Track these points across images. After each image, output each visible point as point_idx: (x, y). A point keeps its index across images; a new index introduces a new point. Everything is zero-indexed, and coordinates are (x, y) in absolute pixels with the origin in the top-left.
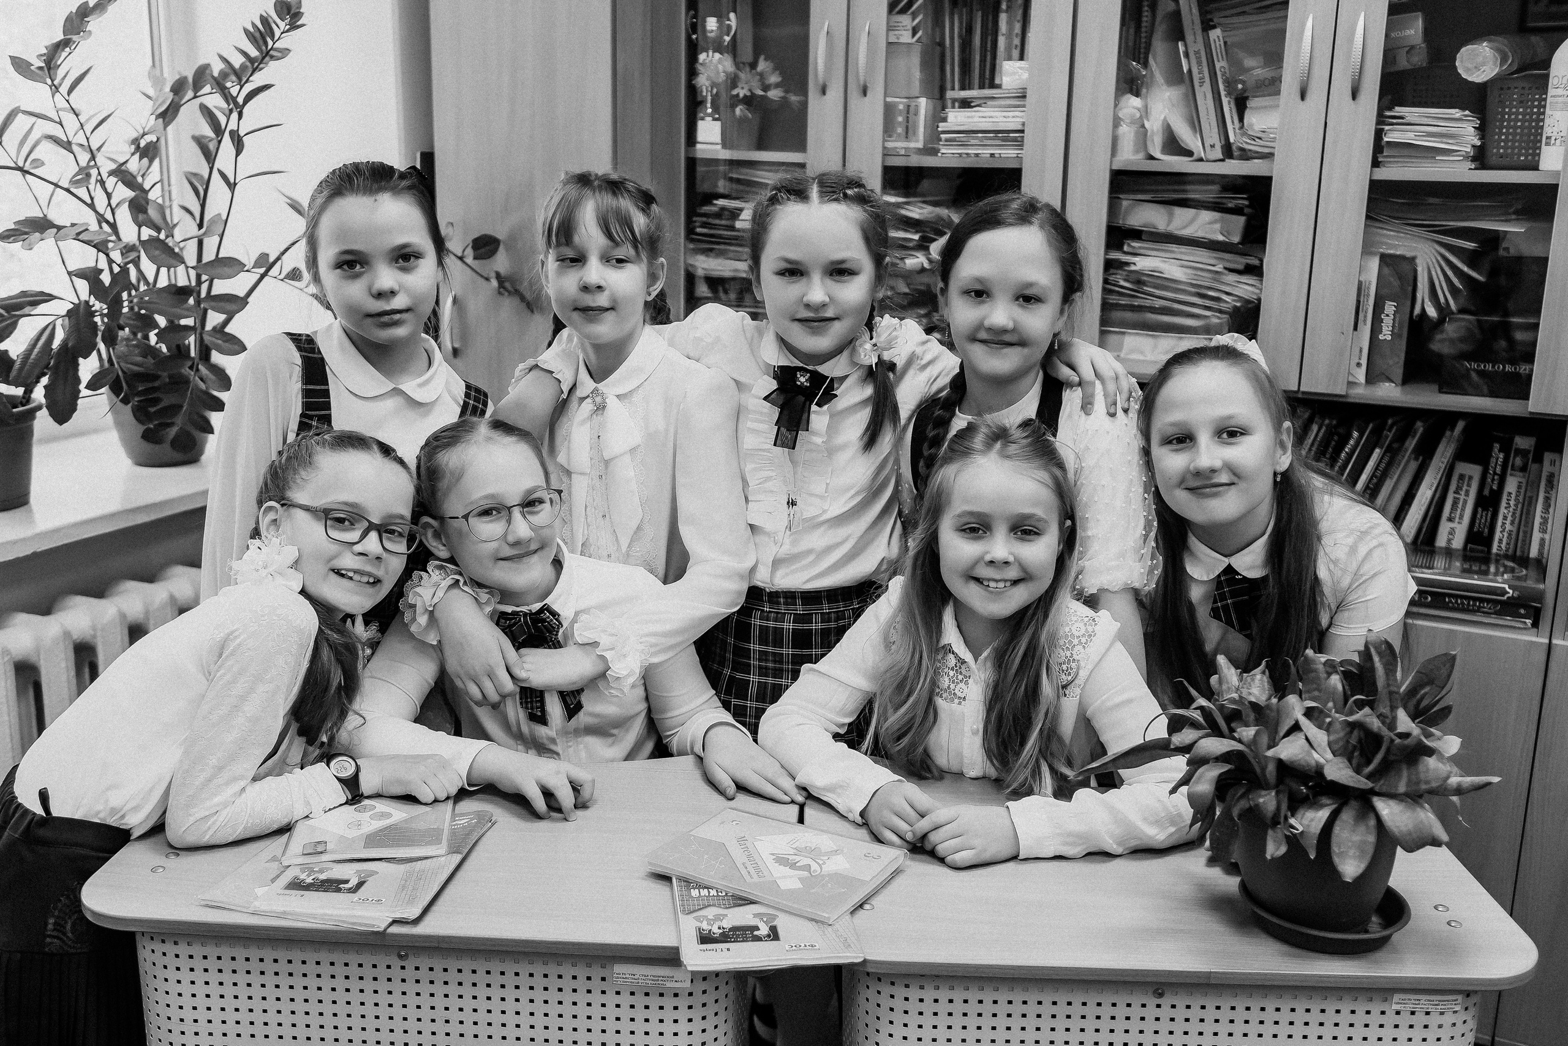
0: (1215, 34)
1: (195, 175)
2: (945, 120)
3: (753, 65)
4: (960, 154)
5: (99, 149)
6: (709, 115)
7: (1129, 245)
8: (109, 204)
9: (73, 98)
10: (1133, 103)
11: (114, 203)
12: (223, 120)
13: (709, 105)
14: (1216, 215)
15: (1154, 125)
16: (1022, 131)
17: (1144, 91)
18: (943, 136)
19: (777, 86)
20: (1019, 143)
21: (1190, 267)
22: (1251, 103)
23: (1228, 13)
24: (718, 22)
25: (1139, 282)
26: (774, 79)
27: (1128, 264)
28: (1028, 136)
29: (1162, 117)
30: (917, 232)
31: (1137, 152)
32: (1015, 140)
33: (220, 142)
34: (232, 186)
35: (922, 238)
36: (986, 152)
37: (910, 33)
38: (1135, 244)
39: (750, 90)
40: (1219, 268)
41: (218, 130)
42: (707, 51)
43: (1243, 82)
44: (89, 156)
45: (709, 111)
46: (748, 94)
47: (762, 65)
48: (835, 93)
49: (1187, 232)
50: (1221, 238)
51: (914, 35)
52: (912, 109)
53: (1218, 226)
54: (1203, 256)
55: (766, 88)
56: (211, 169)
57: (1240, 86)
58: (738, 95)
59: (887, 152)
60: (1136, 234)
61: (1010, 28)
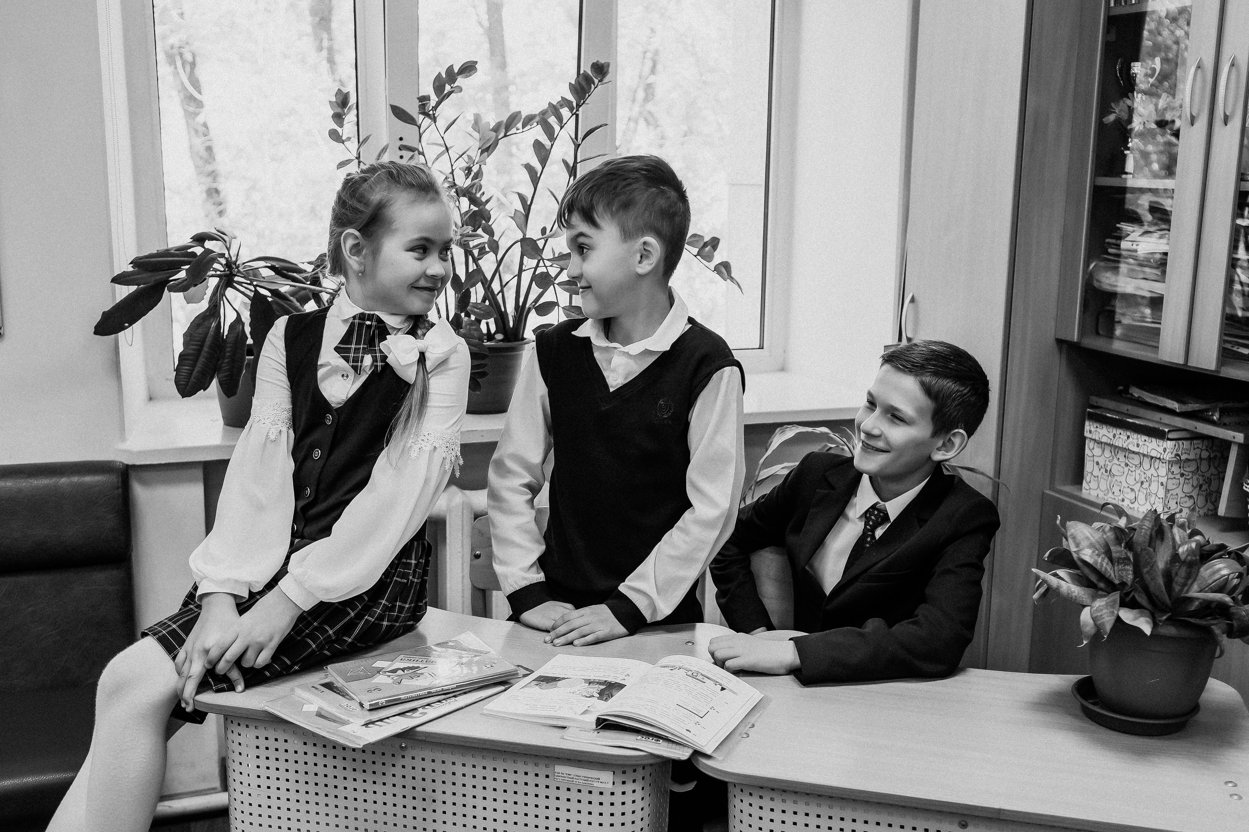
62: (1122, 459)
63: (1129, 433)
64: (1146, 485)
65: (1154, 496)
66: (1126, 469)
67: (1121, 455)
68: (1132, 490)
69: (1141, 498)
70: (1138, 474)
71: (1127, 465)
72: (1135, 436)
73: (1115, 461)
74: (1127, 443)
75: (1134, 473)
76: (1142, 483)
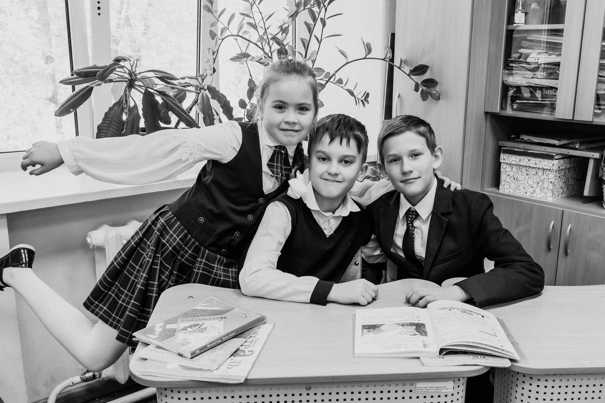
1: (304, 39)
5: (268, 29)
6: (520, 11)
8: (270, 51)
9: (260, 6)
11: (272, 50)
12: (317, 15)
13: (520, 6)
33: (315, 25)
34: (320, 42)
41: (315, 20)
44: (264, 31)
45: (520, 9)
56: (311, 36)
62: (524, 171)
63: (529, 158)
64: (540, 184)
65: (546, 189)
66: (527, 177)
67: (524, 170)
68: (532, 187)
69: (538, 191)
70: (536, 179)
71: (527, 175)
72: (534, 159)
73: (520, 173)
74: (528, 163)
75: (532, 179)
76: (538, 183)
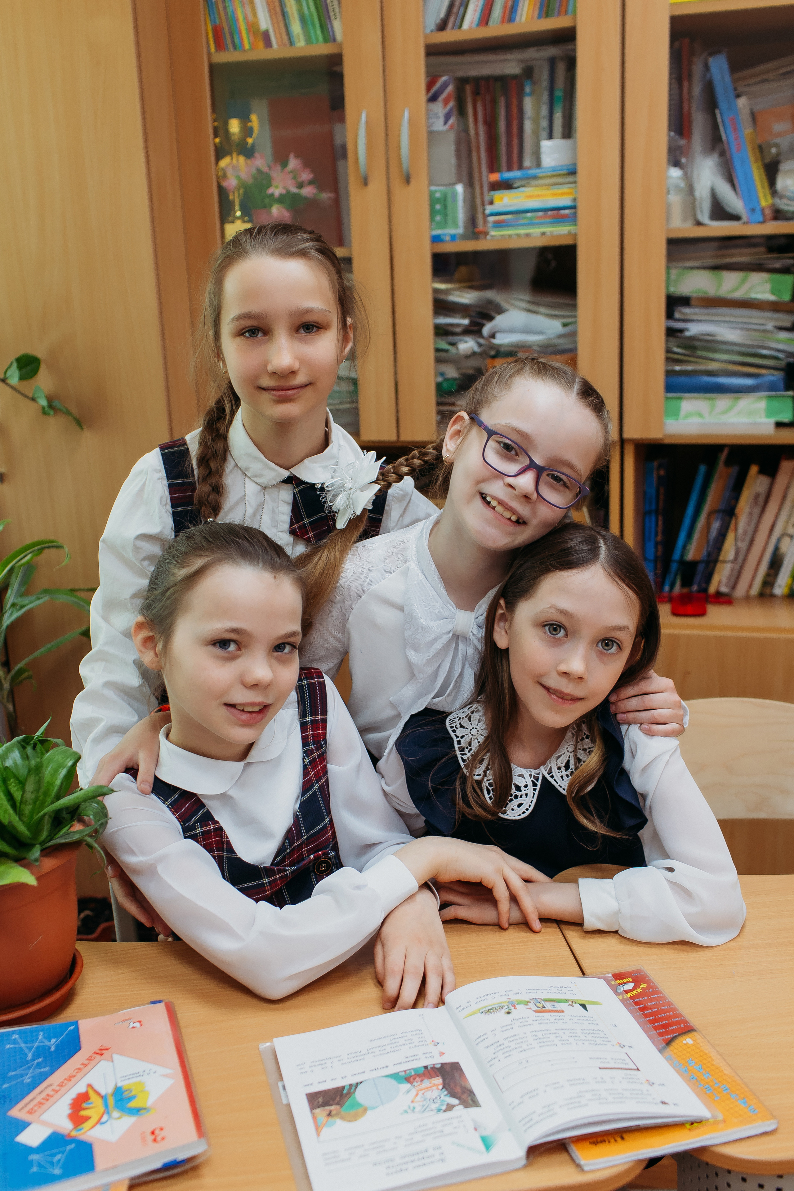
0: (742, 102)
2: (491, 203)
3: (284, 163)
4: (510, 236)
6: (238, 218)
7: (681, 313)
10: (675, 173)
13: (237, 208)
14: (764, 276)
15: (702, 191)
16: (574, 207)
17: (684, 160)
18: (491, 219)
19: (310, 183)
20: (573, 219)
21: (743, 329)
22: (784, 167)
23: (751, 81)
24: (240, 123)
25: (693, 348)
26: (306, 176)
27: (681, 331)
28: (581, 211)
29: (709, 184)
30: (464, 317)
31: (684, 219)
32: (565, 216)
35: (472, 323)
36: (536, 231)
37: (441, 120)
38: (687, 310)
39: (285, 188)
40: (770, 326)
42: (230, 153)
43: (777, 146)
45: (238, 214)
46: (284, 192)
47: (293, 163)
48: (377, 185)
49: (738, 294)
50: (772, 298)
51: (446, 122)
52: (449, 197)
53: (768, 286)
54: (756, 317)
55: (300, 186)
57: (774, 150)
58: (272, 195)
59: (436, 239)
60: (685, 301)
61: (538, 111)
